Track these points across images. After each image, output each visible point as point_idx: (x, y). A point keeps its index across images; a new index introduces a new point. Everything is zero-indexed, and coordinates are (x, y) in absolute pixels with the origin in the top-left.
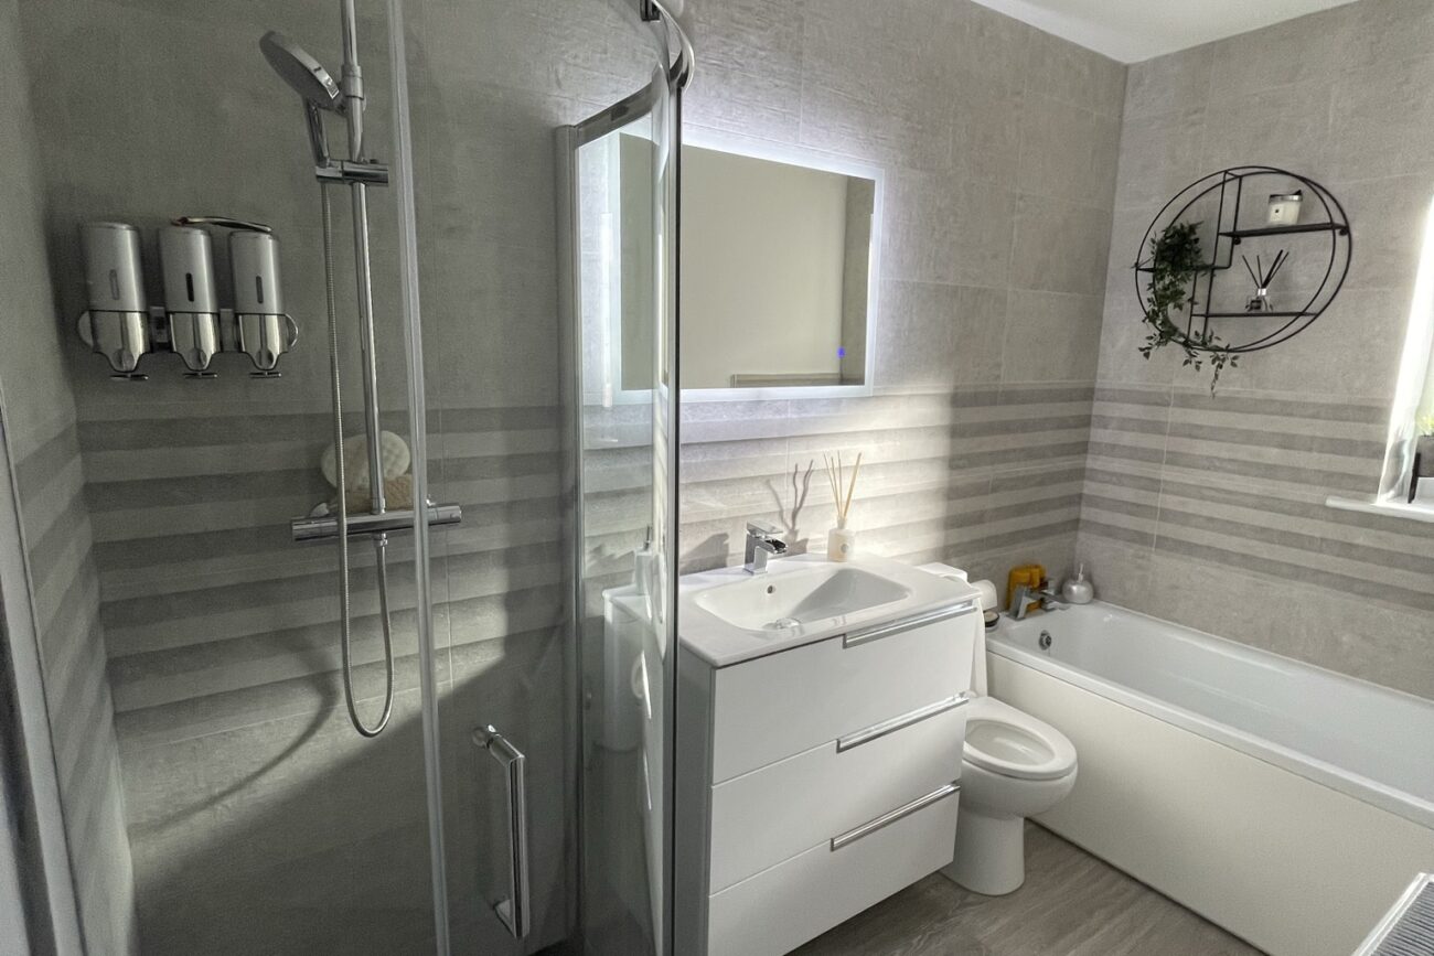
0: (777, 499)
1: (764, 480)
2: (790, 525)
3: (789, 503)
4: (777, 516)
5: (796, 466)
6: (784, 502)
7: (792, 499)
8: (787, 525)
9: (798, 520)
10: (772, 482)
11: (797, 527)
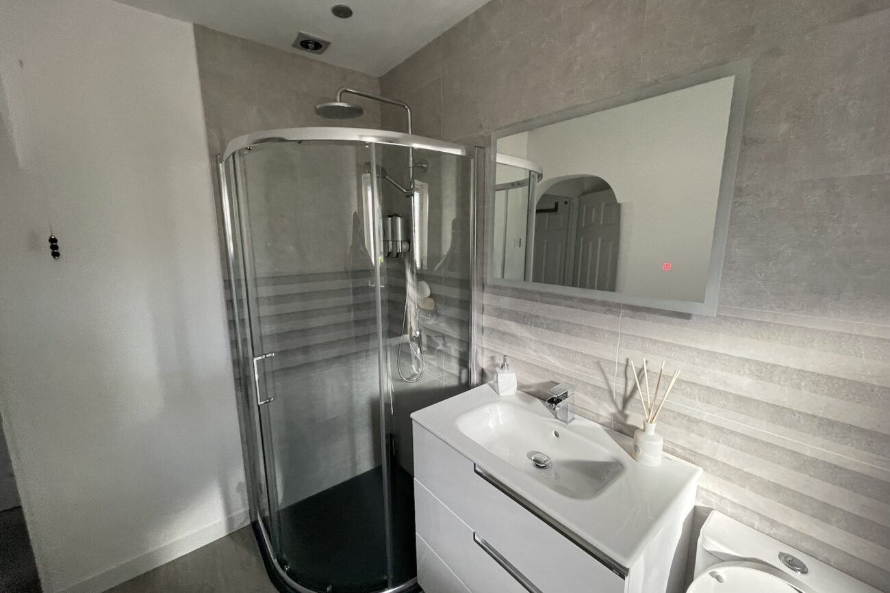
0: (606, 379)
1: (595, 360)
2: (620, 407)
3: (618, 386)
4: (606, 393)
5: (627, 360)
6: (613, 385)
7: (623, 386)
8: (616, 405)
9: (629, 407)
10: (602, 364)
11: (627, 412)
